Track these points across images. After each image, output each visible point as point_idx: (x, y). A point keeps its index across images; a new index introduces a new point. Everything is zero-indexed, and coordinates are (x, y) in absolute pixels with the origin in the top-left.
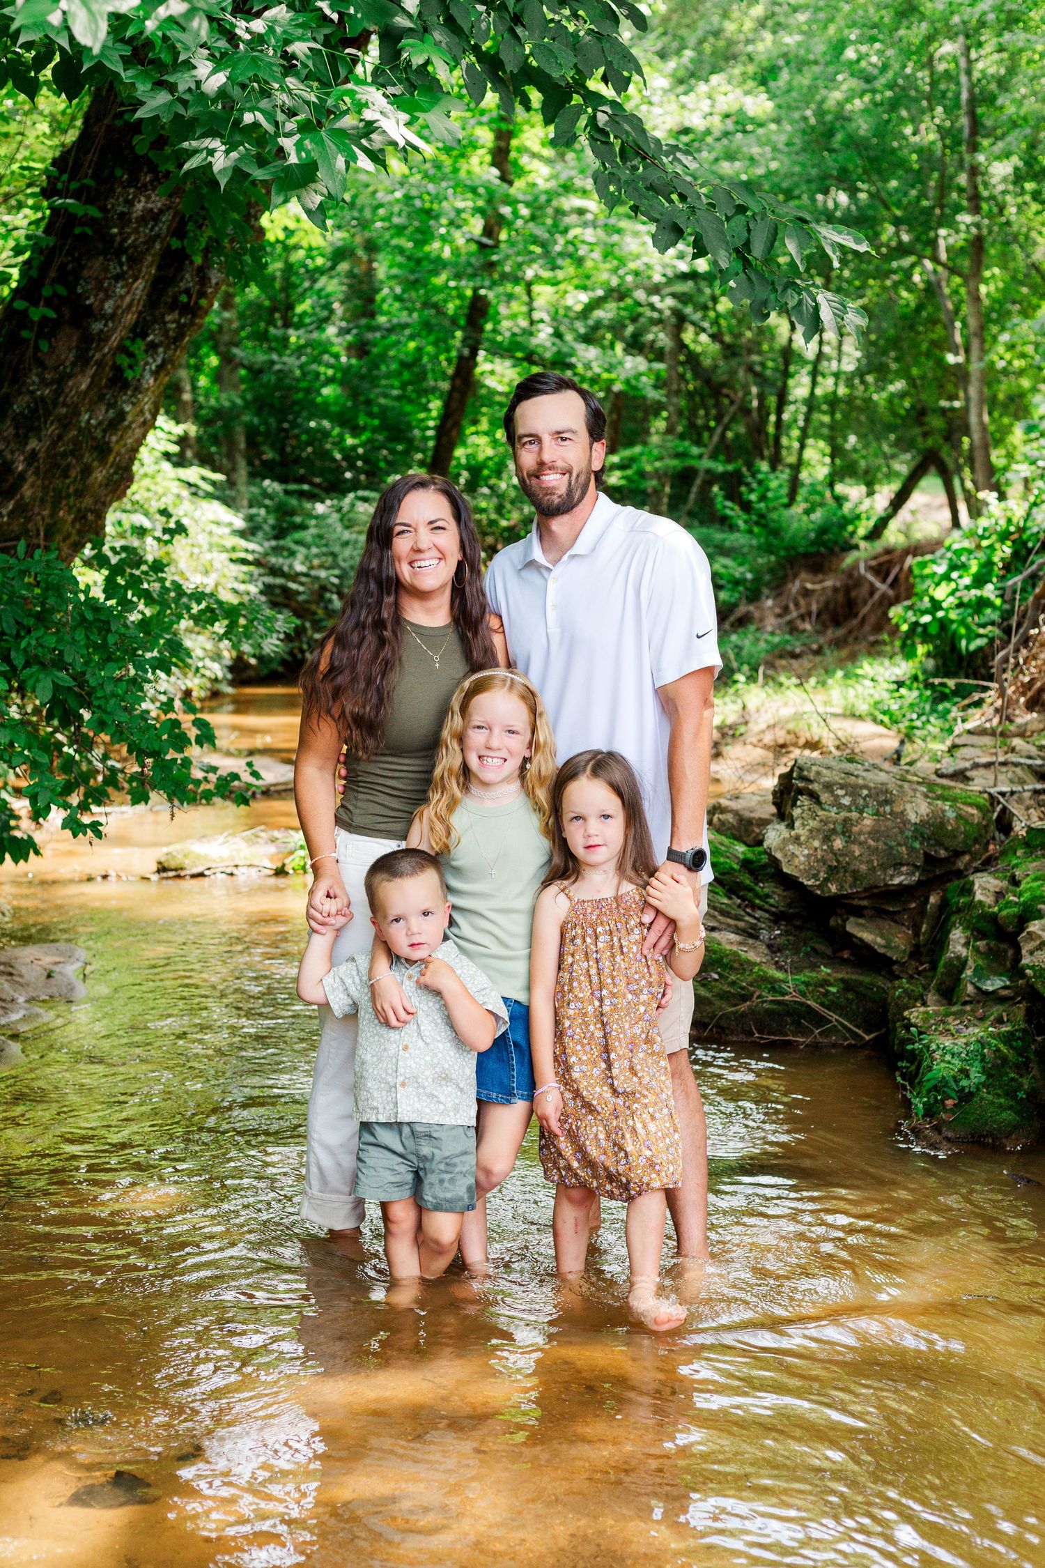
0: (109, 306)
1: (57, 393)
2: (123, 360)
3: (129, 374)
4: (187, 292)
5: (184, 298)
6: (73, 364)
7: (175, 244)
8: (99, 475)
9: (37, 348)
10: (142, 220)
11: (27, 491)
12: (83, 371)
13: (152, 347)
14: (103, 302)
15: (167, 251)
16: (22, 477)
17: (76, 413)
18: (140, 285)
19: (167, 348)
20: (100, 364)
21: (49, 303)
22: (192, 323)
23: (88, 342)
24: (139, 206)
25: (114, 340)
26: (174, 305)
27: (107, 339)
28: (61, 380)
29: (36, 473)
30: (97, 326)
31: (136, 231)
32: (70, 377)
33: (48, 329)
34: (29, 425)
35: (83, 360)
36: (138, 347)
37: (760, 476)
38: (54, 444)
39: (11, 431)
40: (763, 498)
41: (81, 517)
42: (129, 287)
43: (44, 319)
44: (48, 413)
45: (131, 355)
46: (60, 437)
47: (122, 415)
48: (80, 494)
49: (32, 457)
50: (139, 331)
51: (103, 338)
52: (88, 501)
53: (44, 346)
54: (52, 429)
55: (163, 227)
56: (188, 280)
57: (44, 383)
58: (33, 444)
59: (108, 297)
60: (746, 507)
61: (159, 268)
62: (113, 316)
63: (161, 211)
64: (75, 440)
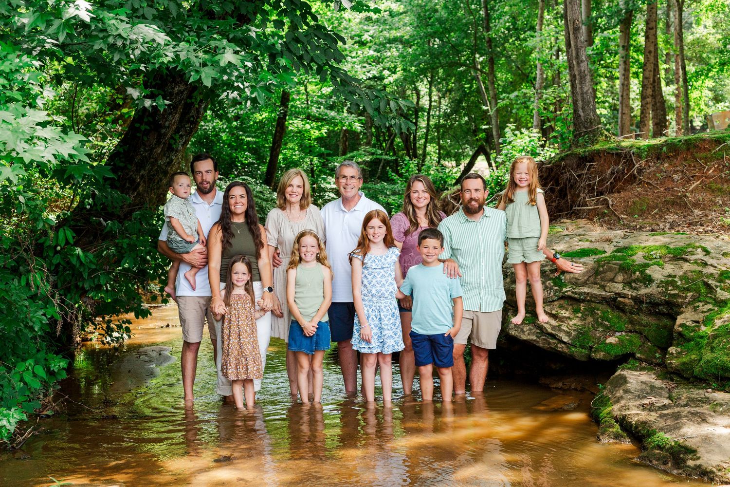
0: (167, 124)
1: (150, 154)
2: (172, 141)
3: (174, 146)
4: (193, 116)
5: (192, 119)
6: (155, 144)
7: (189, 101)
8: (164, 181)
9: (143, 139)
10: (178, 94)
11: (141, 188)
12: (159, 146)
13: (181, 136)
14: (165, 122)
15: (186, 103)
16: (139, 184)
17: (156, 160)
18: (177, 116)
19: (186, 136)
20: (164, 143)
21: (147, 124)
22: (195, 127)
23: (160, 136)
24: (176, 89)
25: (169, 135)
26: (189, 121)
27: (167, 135)
28: (151, 150)
29: (144, 182)
30: (163, 131)
31: (176, 98)
32: (154, 148)
33: (147, 133)
34: (141, 166)
35: (159, 143)
36: (177, 137)
37: (405, 162)
38: (149, 172)
39: (135, 168)
40: (407, 171)
41: (158, 197)
42: (173, 117)
43: (146, 130)
44: (147, 161)
45: (175, 140)
46: (152, 169)
47: (172, 160)
48: (158, 189)
49: (142, 177)
50: (177, 131)
51: (165, 134)
52: (161, 191)
53: (146, 139)
54: (148, 167)
55: (184, 96)
56: (193, 113)
57: (145, 151)
58: (142, 172)
59: (166, 121)
60: (401, 175)
61: (183, 109)
62: (168, 127)
63: (184, 91)
64: (156, 170)
